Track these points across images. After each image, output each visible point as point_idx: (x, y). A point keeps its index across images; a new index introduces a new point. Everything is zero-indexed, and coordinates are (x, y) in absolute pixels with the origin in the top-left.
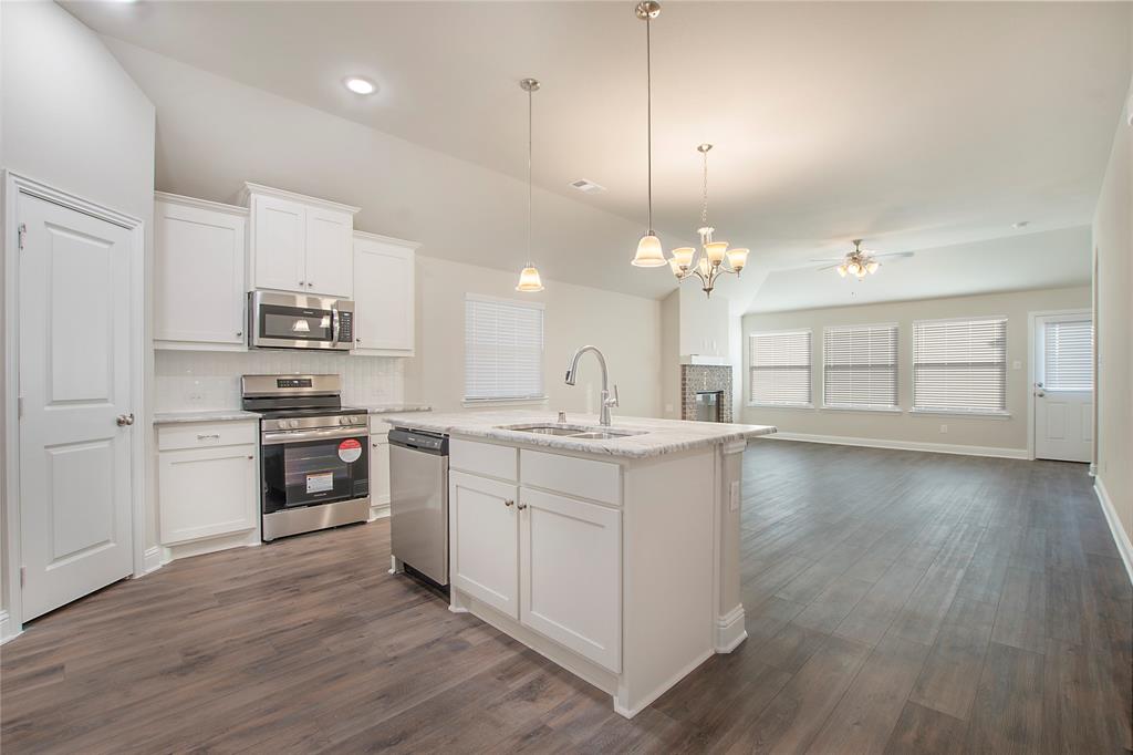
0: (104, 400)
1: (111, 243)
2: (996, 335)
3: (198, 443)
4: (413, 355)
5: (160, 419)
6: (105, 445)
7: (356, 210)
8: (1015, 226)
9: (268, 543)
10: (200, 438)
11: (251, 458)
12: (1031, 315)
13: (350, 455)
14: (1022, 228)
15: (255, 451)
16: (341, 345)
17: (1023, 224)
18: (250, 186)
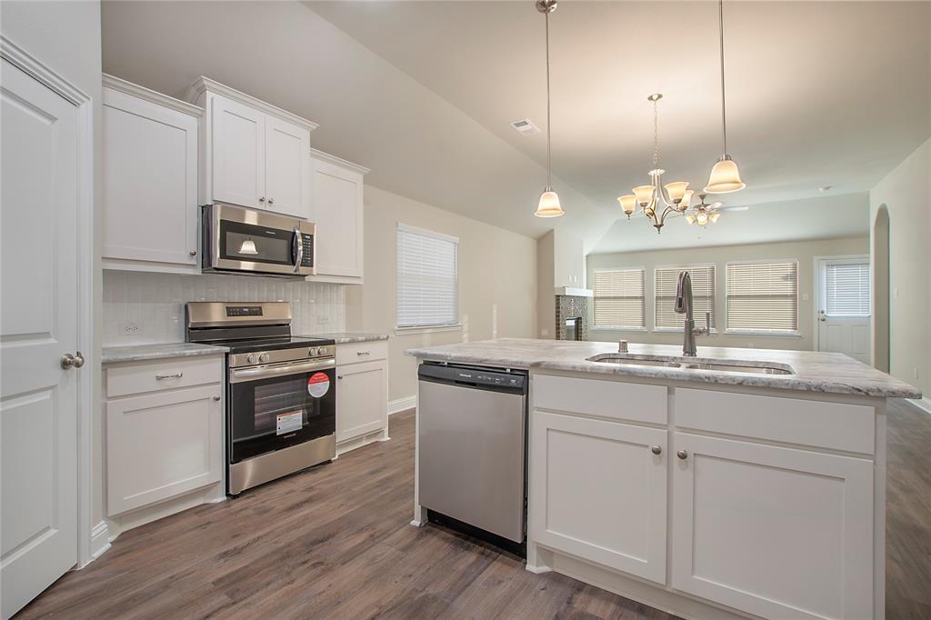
0: (46, 335)
1: (53, 119)
2: (789, 271)
3: (156, 386)
4: (361, 283)
5: (111, 357)
6: (46, 396)
7: (314, 126)
8: (821, 189)
9: (235, 497)
10: (159, 378)
11: (218, 399)
12: (816, 258)
13: (318, 389)
14: (827, 191)
15: (219, 391)
16: (303, 270)
17: (828, 188)
18: (207, 82)
